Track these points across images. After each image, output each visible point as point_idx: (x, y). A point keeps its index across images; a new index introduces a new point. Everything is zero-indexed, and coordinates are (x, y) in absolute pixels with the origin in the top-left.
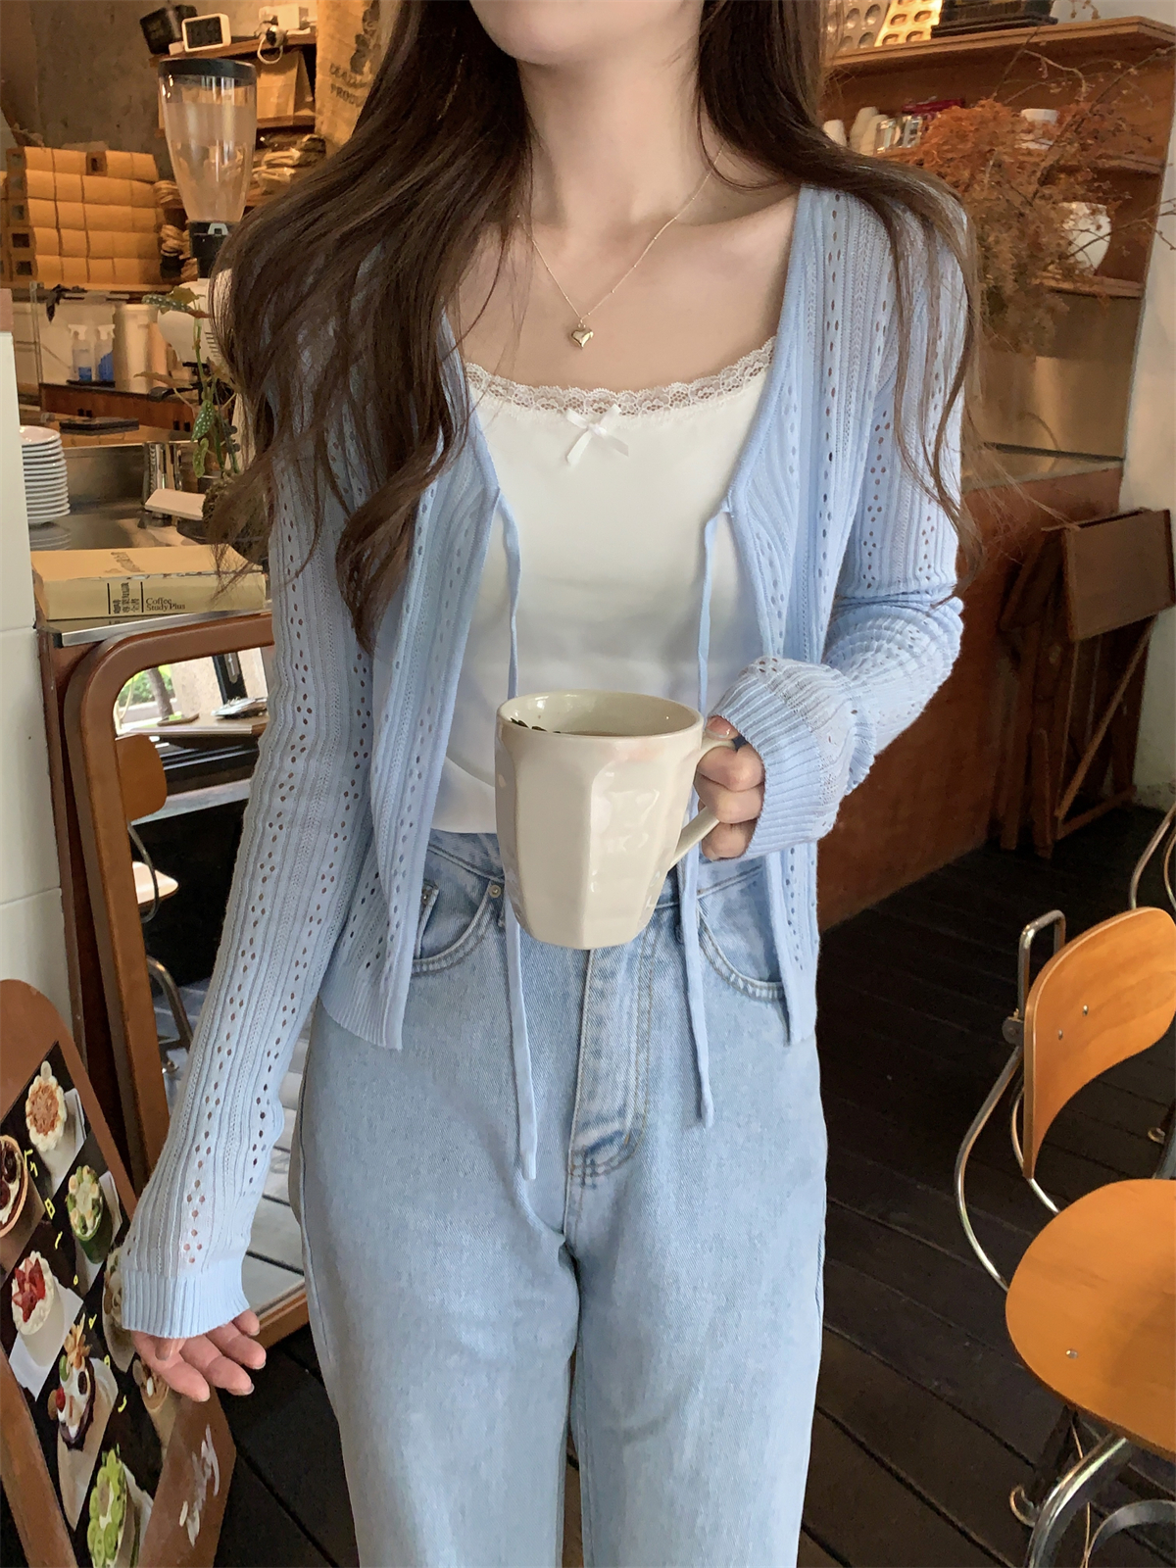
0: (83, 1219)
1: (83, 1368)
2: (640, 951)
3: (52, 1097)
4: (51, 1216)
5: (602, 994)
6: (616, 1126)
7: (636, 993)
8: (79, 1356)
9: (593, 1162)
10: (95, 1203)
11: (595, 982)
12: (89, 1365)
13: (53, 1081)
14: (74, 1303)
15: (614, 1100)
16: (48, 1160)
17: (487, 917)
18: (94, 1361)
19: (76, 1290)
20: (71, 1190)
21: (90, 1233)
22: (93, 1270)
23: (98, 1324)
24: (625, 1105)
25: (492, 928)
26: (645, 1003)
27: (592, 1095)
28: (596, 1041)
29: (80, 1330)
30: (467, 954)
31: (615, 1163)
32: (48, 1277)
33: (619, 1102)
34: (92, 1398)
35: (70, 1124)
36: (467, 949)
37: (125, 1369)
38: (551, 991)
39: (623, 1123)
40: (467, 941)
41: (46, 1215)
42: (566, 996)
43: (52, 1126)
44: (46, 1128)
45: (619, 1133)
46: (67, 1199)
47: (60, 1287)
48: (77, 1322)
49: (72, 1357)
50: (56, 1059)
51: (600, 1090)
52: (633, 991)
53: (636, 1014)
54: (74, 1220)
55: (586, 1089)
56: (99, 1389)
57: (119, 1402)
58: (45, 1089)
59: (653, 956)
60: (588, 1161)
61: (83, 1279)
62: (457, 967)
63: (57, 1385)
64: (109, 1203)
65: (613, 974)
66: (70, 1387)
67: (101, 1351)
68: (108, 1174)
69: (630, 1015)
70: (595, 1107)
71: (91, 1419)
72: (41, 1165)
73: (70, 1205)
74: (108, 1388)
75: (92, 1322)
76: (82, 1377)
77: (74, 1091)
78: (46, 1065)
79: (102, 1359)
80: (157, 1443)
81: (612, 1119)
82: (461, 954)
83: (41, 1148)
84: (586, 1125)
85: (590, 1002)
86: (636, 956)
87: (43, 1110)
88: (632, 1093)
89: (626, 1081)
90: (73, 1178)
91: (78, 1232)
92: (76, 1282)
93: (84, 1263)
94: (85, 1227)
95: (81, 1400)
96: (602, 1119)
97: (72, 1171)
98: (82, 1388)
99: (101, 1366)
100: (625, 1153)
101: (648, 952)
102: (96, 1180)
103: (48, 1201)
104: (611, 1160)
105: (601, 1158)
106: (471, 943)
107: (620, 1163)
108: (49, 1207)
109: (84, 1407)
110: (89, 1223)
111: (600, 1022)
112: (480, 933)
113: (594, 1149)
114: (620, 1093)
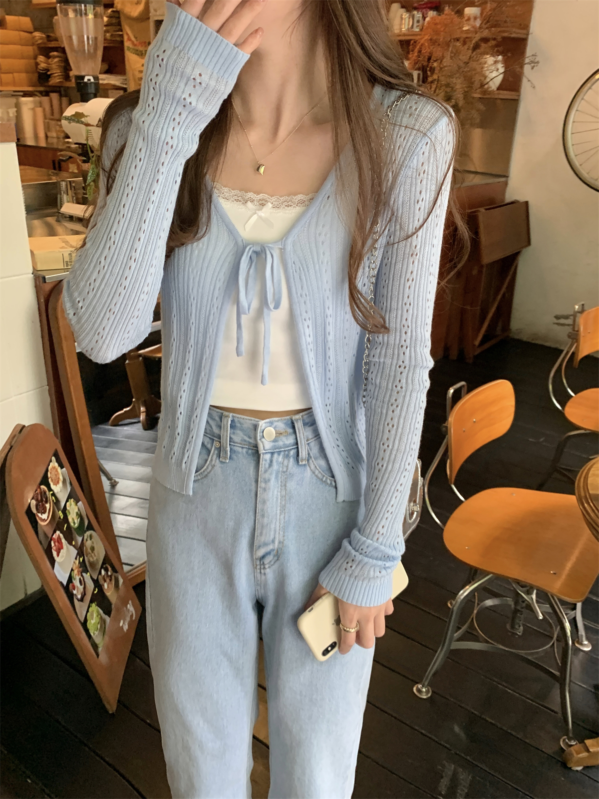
0: (73, 519)
1: (80, 576)
2: (281, 469)
3: (57, 471)
4: (62, 518)
5: (265, 489)
6: (271, 547)
7: (280, 488)
8: (78, 572)
9: (263, 563)
10: (77, 513)
11: (262, 485)
12: (82, 576)
13: (56, 465)
14: (74, 552)
15: (270, 536)
16: (58, 496)
17: (215, 456)
18: (84, 574)
19: (74, 546)
20: (68, 508)
21: (76, 525)
22: (80, 539)
23: (84, 560)
24: (274, 538)
25: (218, 461)
26: (284, 493)
27: (261, 534)
28: (263, 510)
29: (77, 562)
30: (209, 473)
31: (272, 563)
32: (63, 541)
33: (272, 537)
34: (85, 588)
35: (64, 481)
36: (208, 471)
37: (96, 578)
38: (245, 489)
39: (274, 546)
40: (207, 468)
41: (60, 518)
42: (250, 490)
43: (58, 482)
44: (56, 483)
45: (273, 550)
46: (67, 512)
47: (68, 545)
48: (76, 559)
49: (76, 572)
50: (56, 455)
51: (264, 532)
52: (278, 487)
53: (280, 497)
54: (70, 520)
55: (259, 531)
56: (87, 585)
57: (94, 590)
58: (54, 468)
59: (287, 471)
60: (262, 563)
61: (76, 542)
62: (205, 479)
63: (72, 582)
64: (82, 514)
65: (269, 480)
66: (76, 583)
67: (86, 571)
68: (80, 502)
69: (277, 498)
70: (263, 539)
71: (85, 594)
72: (56, 498)
73: (68, 514)
74: (90, 585)
75: (81, 559)
76: (80, 579)
77: (64, 469)
78: (53, 458)
79: (87, 574)
80: (110, 604)
81: (269, 544)
82: (206, 473)
83: (55, 491)
84: (259, 547)
85: (260, 493)
86: (279, 472)
87: (54, 476)
88: (277, 533)
89: (275, 528)
90: (68, 503)
91: (72, 524)
92: (74, 543)
93: (75, 537)
94: (74, 523)
95: (81, 588)
96: (266, 544)
97: (67, 501)
98: (81, 584)
99: (87, 576)
100: (276, 558)
101: (285, 470)
102: (76, 504)
103: (60, 512)
104: (270, 561)
105: (267, 560)
106: (210, 468)
107: (275, 562)
108: (61, 514)
109: (82, 590)
110: (76, 521)
111: (264, 502)
112: (213, 462)
113: (263, 557)
114: (272, 533)
